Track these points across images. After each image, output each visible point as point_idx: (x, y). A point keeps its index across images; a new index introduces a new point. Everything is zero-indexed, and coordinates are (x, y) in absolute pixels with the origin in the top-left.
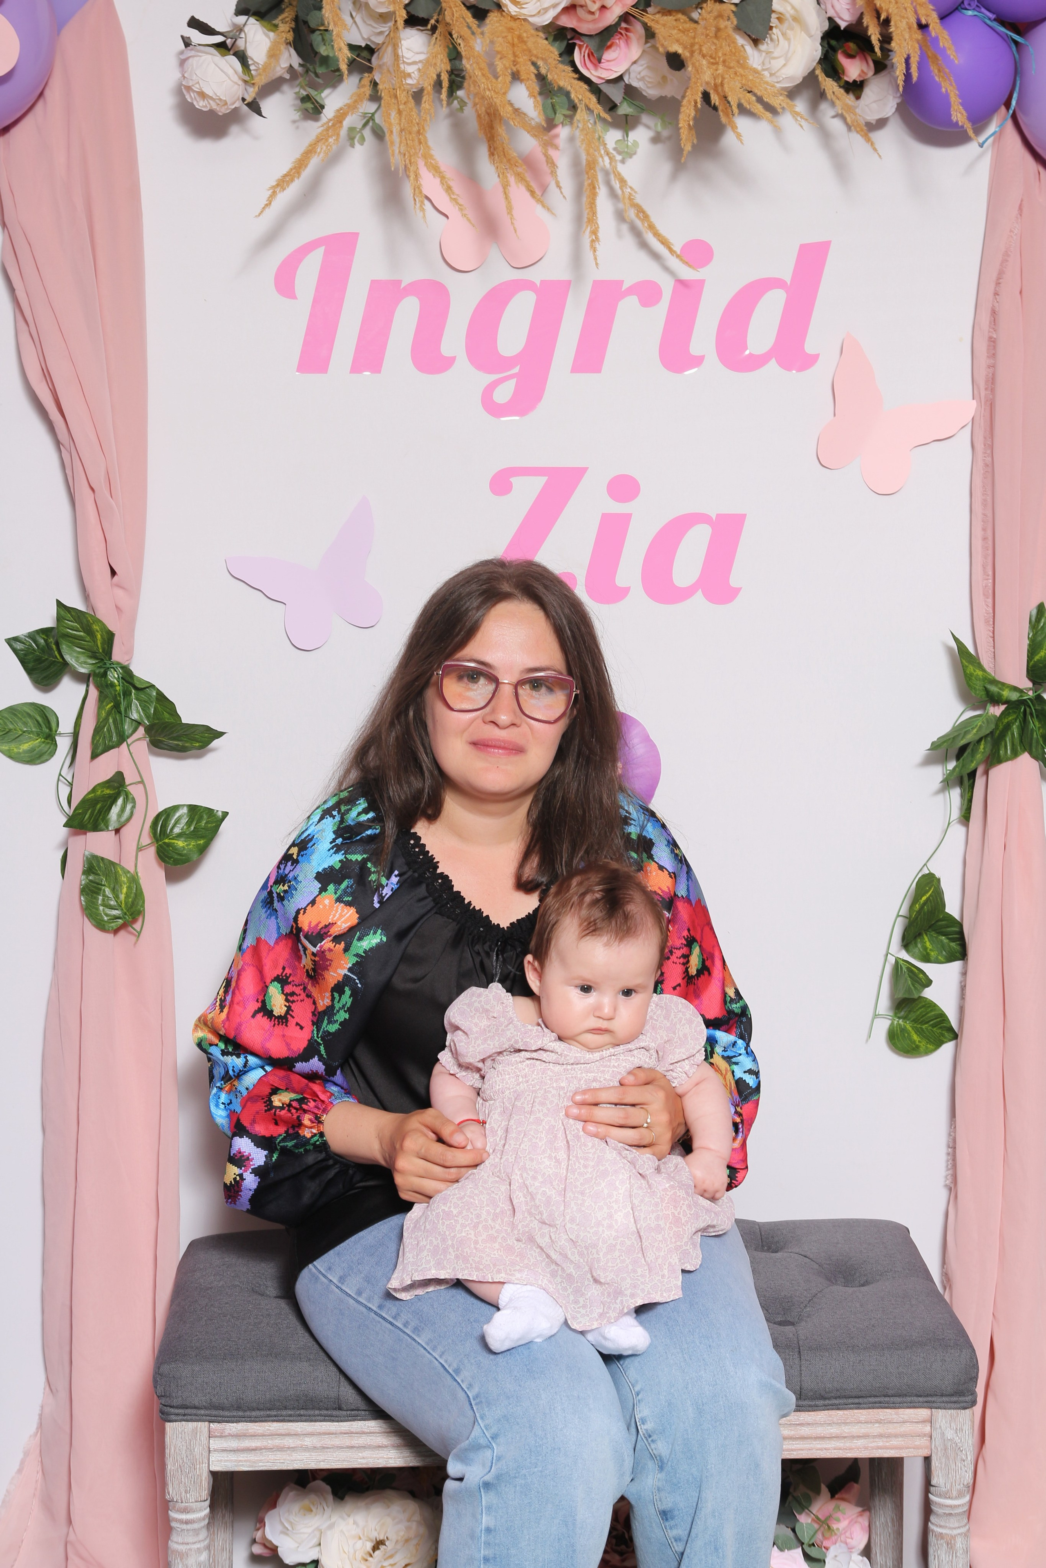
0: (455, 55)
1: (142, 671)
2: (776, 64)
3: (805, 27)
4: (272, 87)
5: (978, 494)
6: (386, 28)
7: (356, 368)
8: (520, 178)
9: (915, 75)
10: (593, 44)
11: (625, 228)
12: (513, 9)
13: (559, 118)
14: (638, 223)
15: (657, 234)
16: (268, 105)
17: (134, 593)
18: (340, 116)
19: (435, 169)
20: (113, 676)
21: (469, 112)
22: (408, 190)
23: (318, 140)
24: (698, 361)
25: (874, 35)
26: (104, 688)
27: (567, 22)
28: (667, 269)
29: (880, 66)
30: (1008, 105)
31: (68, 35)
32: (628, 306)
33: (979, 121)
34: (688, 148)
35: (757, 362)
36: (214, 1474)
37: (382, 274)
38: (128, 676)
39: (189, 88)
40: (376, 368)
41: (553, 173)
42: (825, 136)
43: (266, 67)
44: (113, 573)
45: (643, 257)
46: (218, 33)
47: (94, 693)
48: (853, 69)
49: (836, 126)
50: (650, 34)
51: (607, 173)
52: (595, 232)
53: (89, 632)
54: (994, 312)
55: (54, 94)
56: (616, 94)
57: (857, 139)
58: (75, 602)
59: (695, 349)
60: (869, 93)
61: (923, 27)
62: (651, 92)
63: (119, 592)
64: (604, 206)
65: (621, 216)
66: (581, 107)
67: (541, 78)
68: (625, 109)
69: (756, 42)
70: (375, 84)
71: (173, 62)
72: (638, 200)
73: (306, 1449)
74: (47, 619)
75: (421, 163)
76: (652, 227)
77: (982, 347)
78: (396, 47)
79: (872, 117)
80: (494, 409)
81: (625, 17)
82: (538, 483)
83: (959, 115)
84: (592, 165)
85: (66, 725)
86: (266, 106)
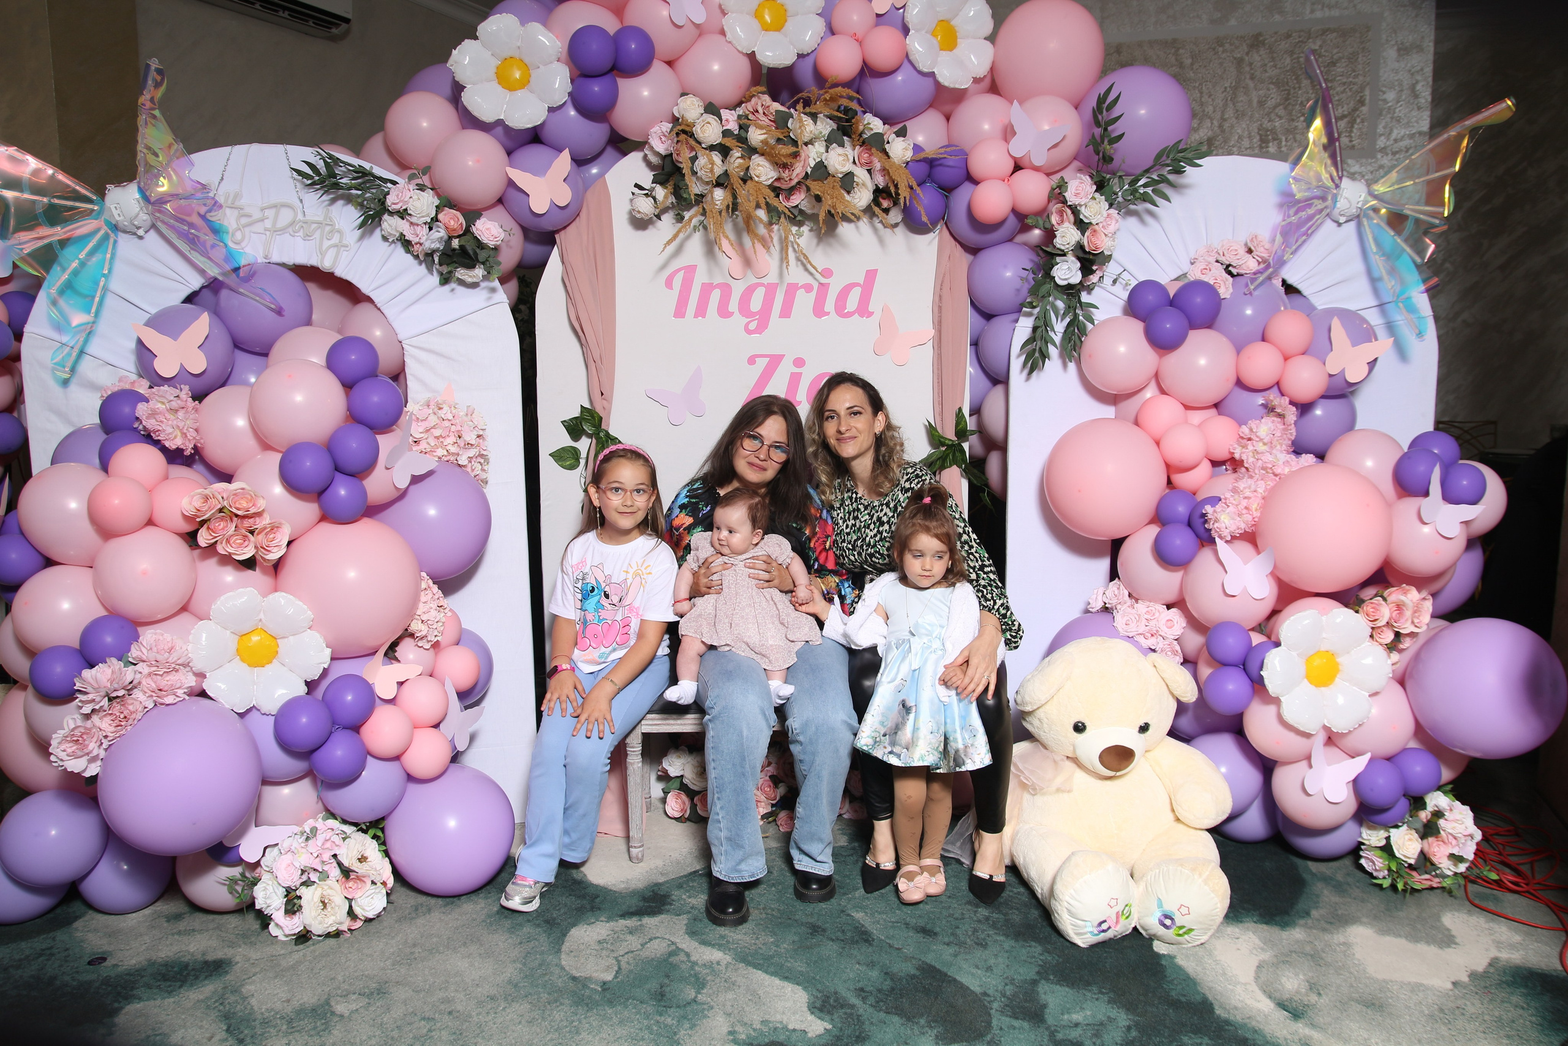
0: (735, 197)
1: (613, 432)
2: (856, 201)
3: (866, 188)
4: (665, 210)
5: (935, 365)
6: (708, 187)
7: (696, 316)
8: (759, 241)
9: (908, 204)
10: (787, 193)
11: (799, 263)
12: (756, 179)
13: (774, 221)
14: (804, 261)
15: (811, 265)
16: (664, 217)
17: (610, 402)
18: (690, 220)
19: (727, 237)
20: (602, 434)
21: (740, 220)
22: (717, 249)
23: (682, 227)
24: (828, 314)
25: (893, 190)
26: (598, 439)
27: (777, 184)
28: (815, 279)
29: (896, 203)
30: (943, 219)
31: (589, 194)
32: (801, 293)
33: (934, 224)
34: (823, 231)
35: (850, 314)
36: (643, 734)
37: (706, 281)
38: (607, 434)
39: (634, 210)
40: (704, 316)
41: (772, 241)
42: (875, 230)
43: (663, 201)
44: (602, 394)
45: (806, 274)
46: (645, 189)
47: (594, 441)
48: (885, 204)
49: (880, 226)
50: (808, 189)
51: (792, 243)
52: (788, 262)
53: (593, 417)
54: (940, 296)
55: (583, 214)
56: (796, 212)
57: (888, 231)
58: (587, 405)
59: (826, 310)
60: (892, 213)
61: (911, 188)
62: (809, 212)
63: (605, 402)
64: (791, 255)
65: (798, 259)
66: (783, 216)
67: (767, 204)
68: (799, 218)
69: (849, 192)
70: (704, 209)
71: (628, 202)
72: (804, 252)
73: (678, 725)
74: (576, 413)
75: (722, 238)
76: (809, 262)
77: (936, 309)
78: (712, 194)
79: (893, 222)
80: (749, 332)
81: (799, 183)
82: (768, 359)
83: (925, 219)
84: (786, 238)
85: (583, 455)
86: (663, 217)
